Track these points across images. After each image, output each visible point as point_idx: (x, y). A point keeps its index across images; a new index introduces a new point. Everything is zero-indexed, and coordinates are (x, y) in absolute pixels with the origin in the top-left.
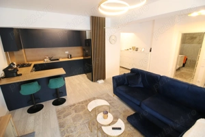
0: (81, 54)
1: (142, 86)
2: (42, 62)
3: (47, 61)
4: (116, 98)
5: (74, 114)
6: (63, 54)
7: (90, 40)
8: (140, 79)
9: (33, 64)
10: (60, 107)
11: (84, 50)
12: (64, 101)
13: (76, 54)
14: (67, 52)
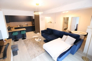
0: (31, 24)
1: (49, 33)
2: (17, 27)
3: (19, 26)
4: (42, 37)
5: (29, 41)
6: (25, 24)
7: (34, 19)
8: (49, 31)
9: (14, 27)
10: (24, 40)
11: (32, 23)
12: (26, 38)
13: (30, 24)
14: (26, 24)
